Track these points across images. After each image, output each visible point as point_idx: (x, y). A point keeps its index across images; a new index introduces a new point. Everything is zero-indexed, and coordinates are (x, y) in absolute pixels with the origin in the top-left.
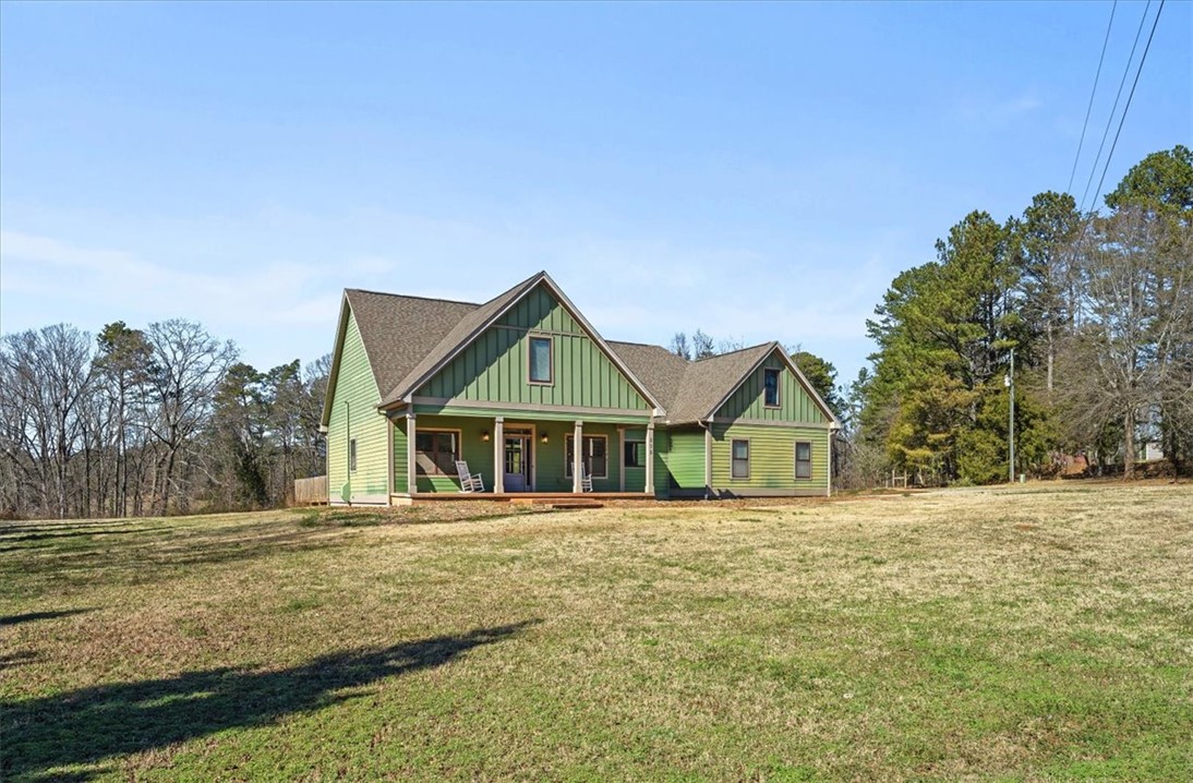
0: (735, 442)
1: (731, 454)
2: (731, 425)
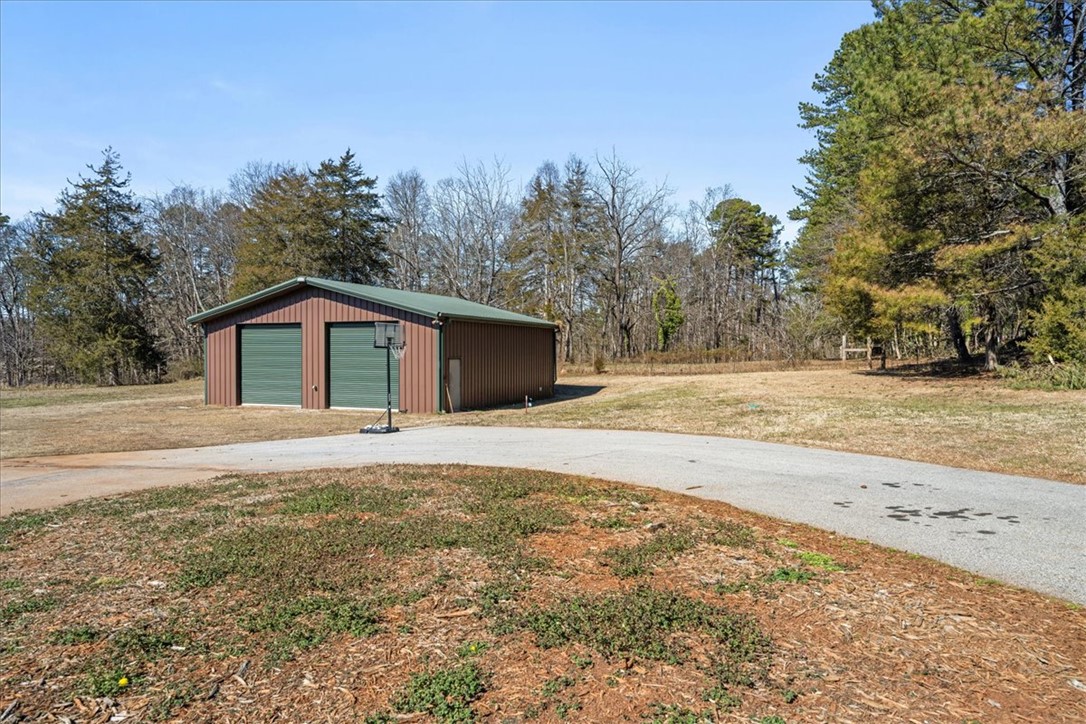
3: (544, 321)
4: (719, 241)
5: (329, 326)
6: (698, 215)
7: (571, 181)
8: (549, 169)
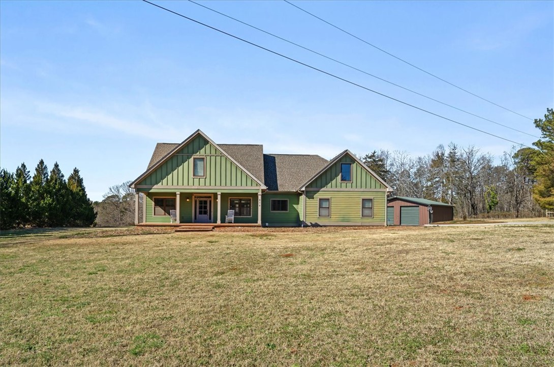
0: (320, 199)
1: (318, 205)
2: (318, 191)
3: (450, 204)
4: (518, 167)
5: (401, 207)
6: (508, 156)
7: (451, 153)
8: (441, 147)
